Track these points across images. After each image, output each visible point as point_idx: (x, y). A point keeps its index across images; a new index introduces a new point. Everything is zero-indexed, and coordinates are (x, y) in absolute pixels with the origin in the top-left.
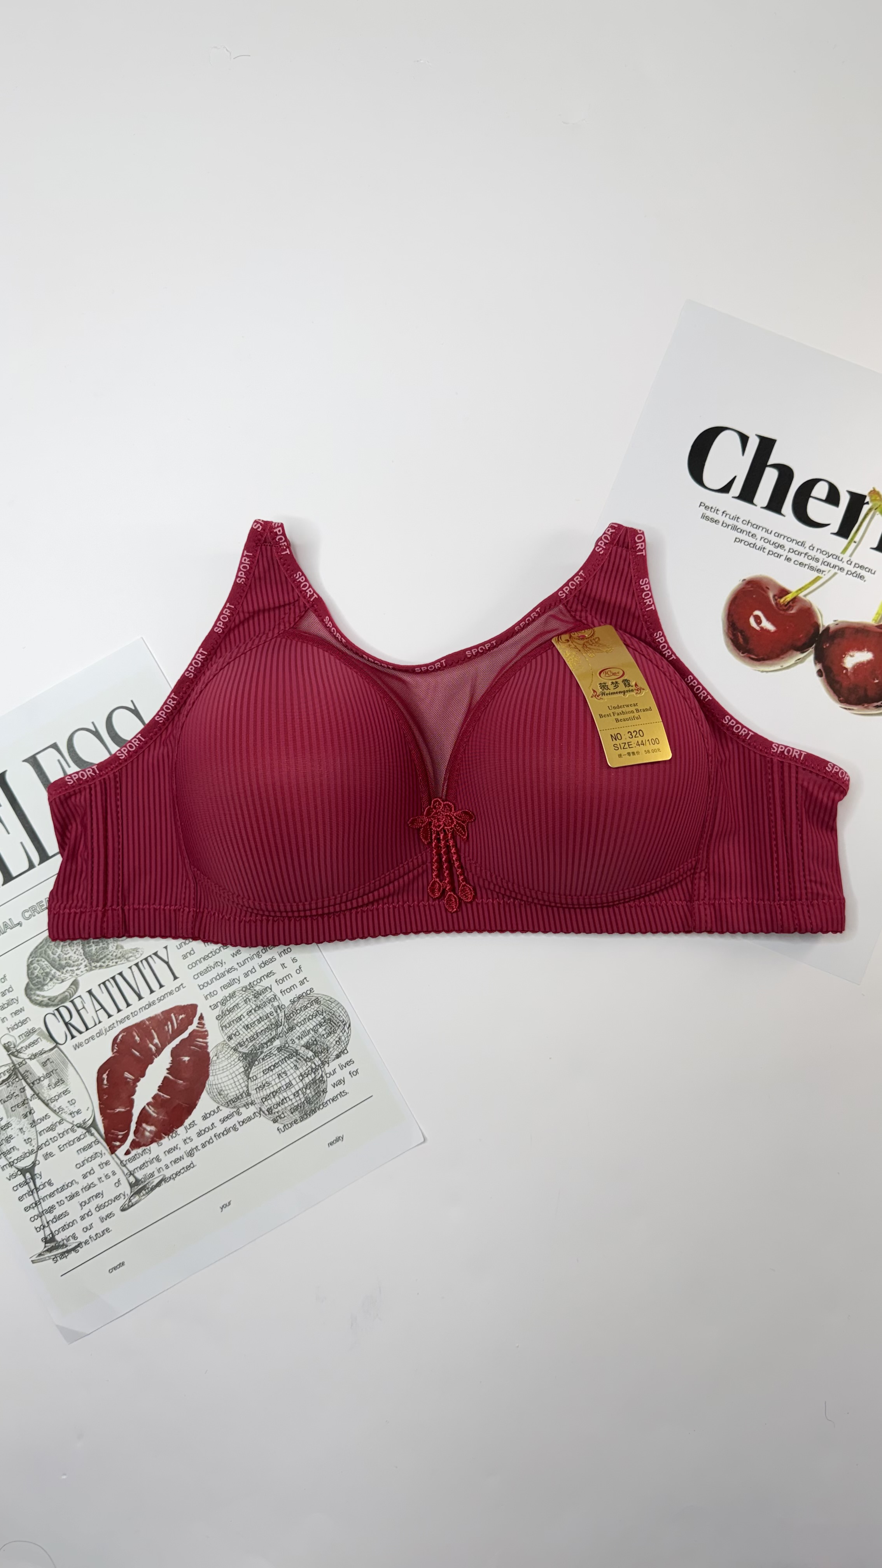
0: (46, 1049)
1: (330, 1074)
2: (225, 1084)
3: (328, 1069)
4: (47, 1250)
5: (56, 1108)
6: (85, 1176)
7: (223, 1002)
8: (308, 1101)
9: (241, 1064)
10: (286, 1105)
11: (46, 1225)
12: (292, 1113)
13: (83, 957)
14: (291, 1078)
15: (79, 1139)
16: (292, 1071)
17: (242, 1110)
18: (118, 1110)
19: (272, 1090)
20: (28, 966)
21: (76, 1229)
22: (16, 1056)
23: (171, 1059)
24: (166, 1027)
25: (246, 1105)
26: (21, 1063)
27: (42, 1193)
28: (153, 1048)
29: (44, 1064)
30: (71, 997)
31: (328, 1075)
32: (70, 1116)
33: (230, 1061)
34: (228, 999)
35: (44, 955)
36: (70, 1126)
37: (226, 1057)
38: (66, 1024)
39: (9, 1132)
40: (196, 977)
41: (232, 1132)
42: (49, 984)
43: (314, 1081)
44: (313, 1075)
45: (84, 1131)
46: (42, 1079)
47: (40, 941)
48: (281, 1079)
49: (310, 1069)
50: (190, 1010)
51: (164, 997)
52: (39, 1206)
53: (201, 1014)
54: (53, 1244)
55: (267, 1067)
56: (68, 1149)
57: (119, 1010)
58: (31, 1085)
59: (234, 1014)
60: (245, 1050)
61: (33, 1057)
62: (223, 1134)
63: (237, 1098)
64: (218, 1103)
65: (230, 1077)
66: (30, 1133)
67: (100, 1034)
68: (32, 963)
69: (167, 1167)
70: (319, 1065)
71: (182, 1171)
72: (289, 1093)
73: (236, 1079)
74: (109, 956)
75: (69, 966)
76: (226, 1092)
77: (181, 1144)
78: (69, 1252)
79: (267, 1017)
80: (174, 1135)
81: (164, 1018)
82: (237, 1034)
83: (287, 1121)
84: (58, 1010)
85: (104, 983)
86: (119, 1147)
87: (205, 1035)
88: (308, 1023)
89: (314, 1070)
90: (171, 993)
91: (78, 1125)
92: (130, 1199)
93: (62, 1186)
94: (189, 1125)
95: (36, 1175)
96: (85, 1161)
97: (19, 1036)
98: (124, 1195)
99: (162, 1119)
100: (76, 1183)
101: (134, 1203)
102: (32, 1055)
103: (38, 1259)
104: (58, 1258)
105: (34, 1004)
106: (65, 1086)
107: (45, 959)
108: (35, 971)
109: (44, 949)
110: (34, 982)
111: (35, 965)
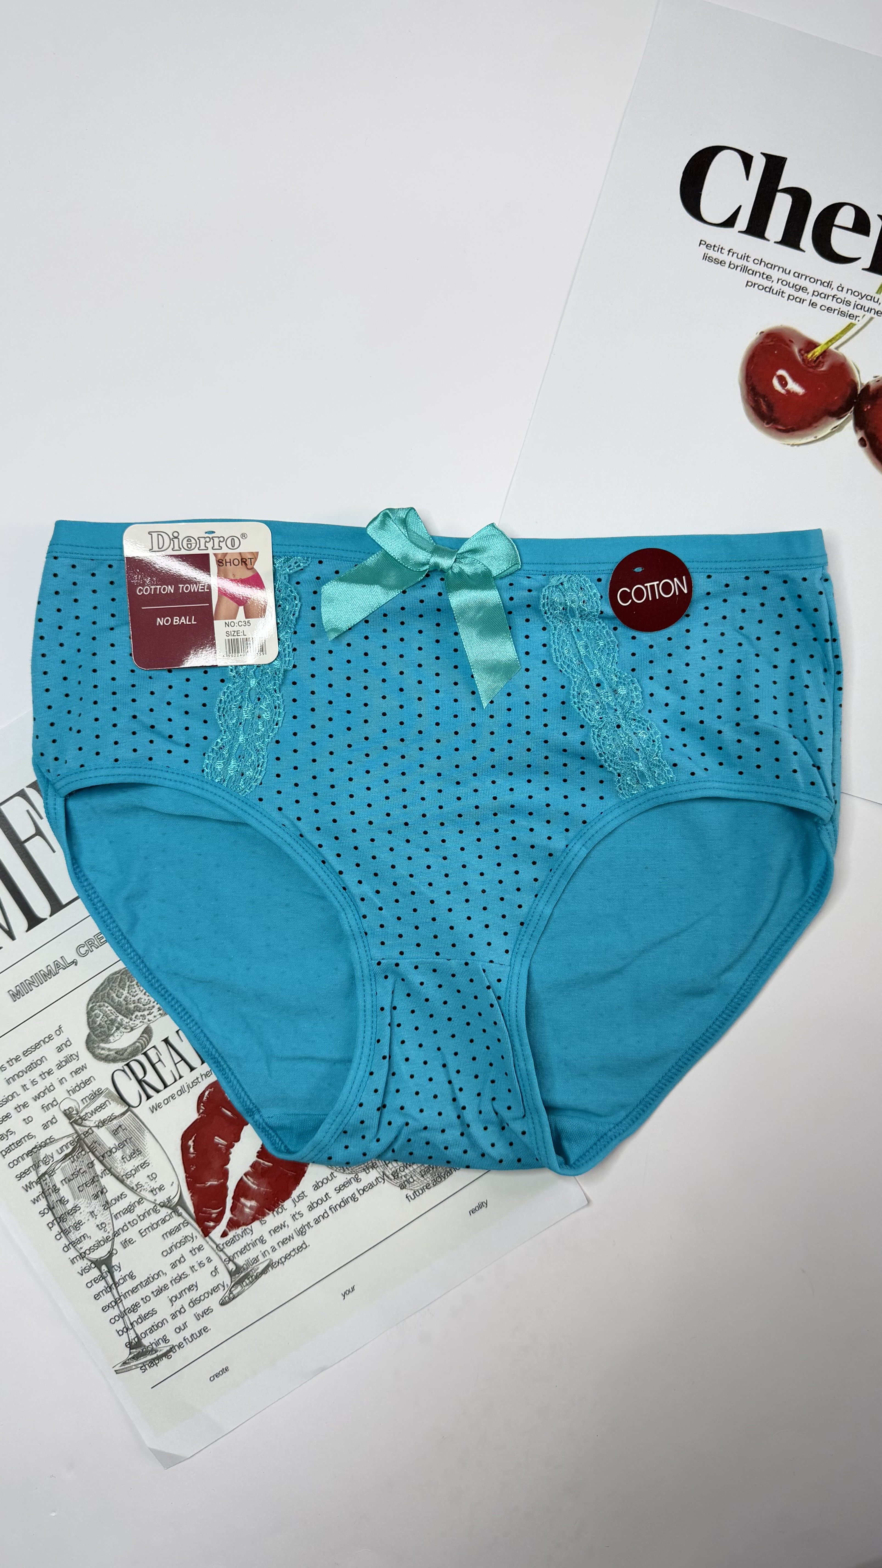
0: (117, 1114)
4: (133, 1358)
5: (133, 1185)
6: (174, 1266)
11: (130, 1327)
12: (423, 1176)
15: (164, 1221)
17: (362, 1175)
18: (209, 1183)
20: (87, 1013)
21: (168, 1330)
22: (80, 1125)
25: (366, 1170)
26: (87, 1132)
27: (123, 1289)
29: (115, 1133)
30: (142, 1050)
32: (151, 1193)
35: (107, 999)
36: (152, 1206)
38: (140, 1082)
39: (78, 1217)
41: (351, 1203)
42: (116, 1034)
45: (170, 1211)
46: (114, 1150)
47: (102, 981)
52: (120, 1305)
54: (139, 1350)
56: (151, 1234)
58: (101, 1158)
61: (100, 1124)
62: (340, 1206)
66: (103, 1217)
67: (182, 1091)
68: (92, 1010)
69: (274, 1249)
71: (293, 1254)
75: (140, 1012)
77: (289, 1221)
78: (159, 1358)
80: (280, 1210)
83: (417, 1186)
84: (128, 1065)
86: (214, 1227)
91: (162, 1204)
92: (230, 1291)
93: (146, 1278)
94: (298, 1197)
95: (113, 1267)
96: (173, 1247)
97: (82, 1100)
98: (224, 1286)
99: (264, 1191)
100: (163, 1274)
101: (236, 1295)
102: (100, 1121)
103: (123, 1369)
104: (147, 1366)
105: (98, 1059)
106: (142, 1158)
107: (109, 1004)
108: (97, 1019)
109: (107, 991)
110: (96, 1032)
111: (96, 1011)
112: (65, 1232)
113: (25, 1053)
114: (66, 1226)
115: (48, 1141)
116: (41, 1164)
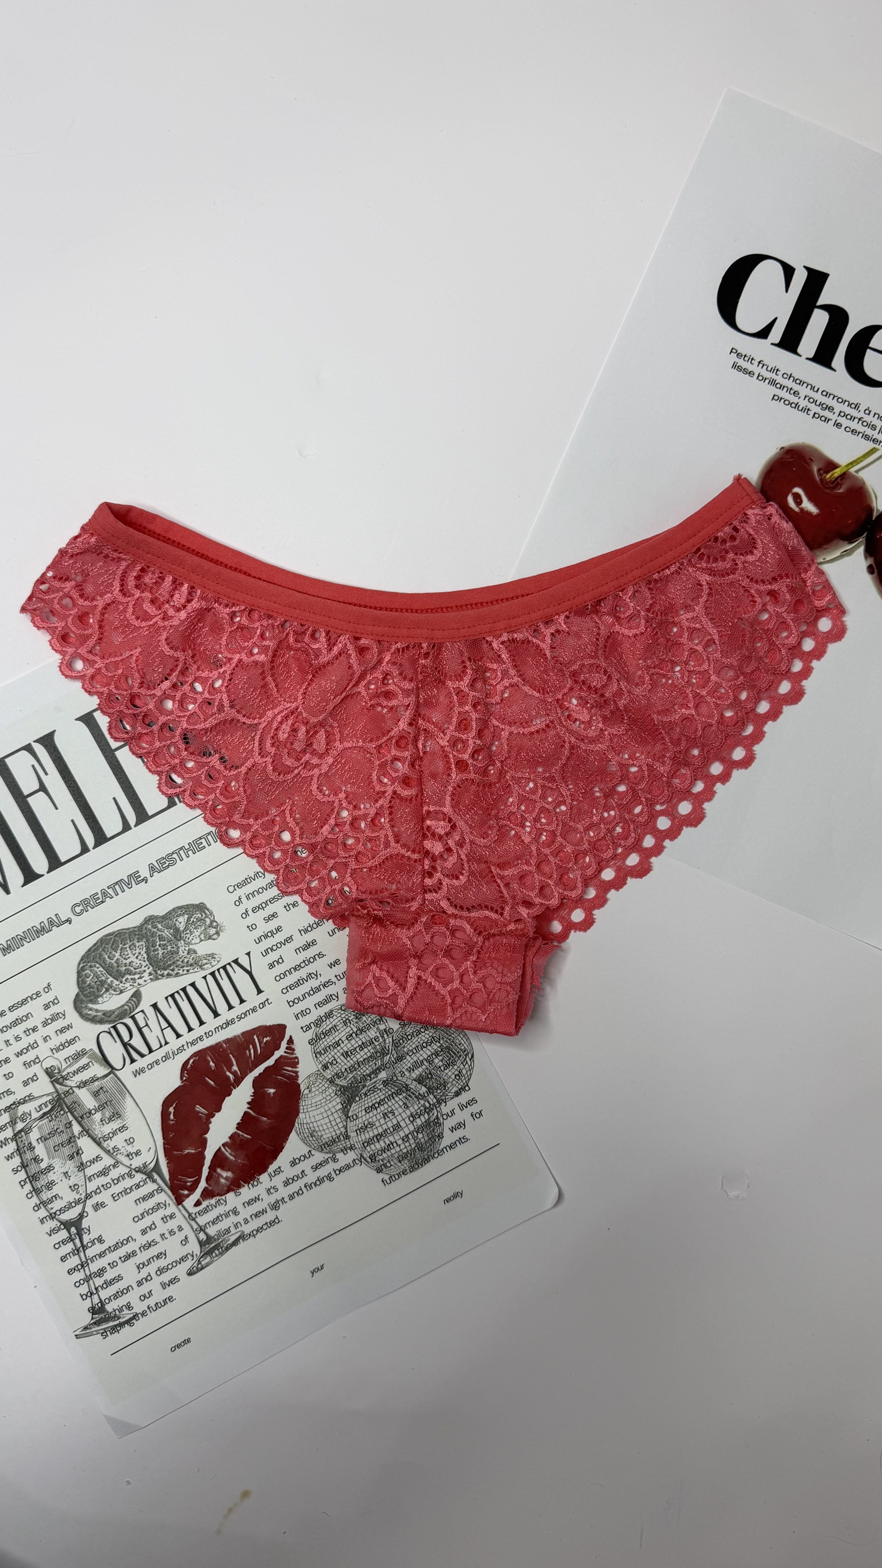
0: (99, 1076)
1: (447, 1115)
2: (319, 1123)
3: (445, 1109)
4: (95, 1323)
5: (110, 1148)
6: (144, 1232)
7: (318, 1022)
8: (420, 1147)
9: (338, 1100)
10: (393, 1151)
11: (95, 1292)
12: (400, 1162)
13: (147, 963)
14: (399, 1118)
15: (138, 1186)
16: (401, 1110)
17: (340, 1156)
18: (186, 1152)
19: (376, 1133)
20: (78, 973)
21: (132, 1297)
22: (61, 1084)
23: (253, 1091)
24: (247, 1052)
25: (344, 1150)
26: (68, 1092)
27: (90, 1252)
28: (231, 1077)
29: (96, 1094)
30: (130, 1013)
31: (445, 1117)
32: (127, 1158)
33: (325, 1096)
34: (324, 1020)
35: (98, 960)
36: (127, 1170)
37: (320, 1090)
38: (125, 1045)
39: (51, 1176)
40: (284, 991)
41: (327, 1182)
42: (105, 996)
43: (428, 1123)
44: (426, 1116)
45: (145, 1177)
46: (93, 1112)
47: (95, 942)
48: (387, 1119)
49: (422, 1108)
50: (277, 1032)
51: (245, 1015)
52: (86, 1268)
53: (291, 1036)
54: (102, 1315)
55: (370, 1104)
56: (124, 1199)
57: (190, 1029)
58: (80, 1119)
59: (331, 1038)
60: (344, 1083)
61: (82, 1085)
62: (315, 1185)
63: (334, 1141)
64: (310, 1146)
65: (325, 1115)
66: (77, 1178)
67: (166, 1057)
68: (83, 969)
69: (246, 1221)
70: (434, 1104)
71: (265, 1227)
72: (397, 1138)
73: (331, 1118)
74: (179, 963)
75: (130, 975)
76: (319, 1134)
77: (264, 1195)
78: (121, 1325)
79: (371, 1043)
80: (256, 1183)
81: (245, 1041)
82: (335, 1062)
83: (394, 1171)
84: (114, 1027)
85: (172, 996)
86: (188, 1196)
87: (294, 1062)
88: (421, 1052)
89: (428, 1110)
90: (254, 1010)
91: (137, 1169)
92: (199, 1261)
93: (115, 1243)
94: (274, 1172)
95: (83, 1229)
96: (145, 1213)
97: (65, 1059)
98: (193, 1256)
99: (241, 1163)
100: (133, 1240)
101: (204, 1266)
102: (82, 1082)
103: (84, 1334)
104: (108, 1333)
105: (84, 1020)
106: (122, 1121)
107: (100, 965)
108: (87, 979)
109: (99, 952)
110: (85, 993)
111: (87, 971)
112: (37, 1191)
113: (11, 1009)
114: (38, 1185)
115: (27, 1098)
116: (18, 1121)
